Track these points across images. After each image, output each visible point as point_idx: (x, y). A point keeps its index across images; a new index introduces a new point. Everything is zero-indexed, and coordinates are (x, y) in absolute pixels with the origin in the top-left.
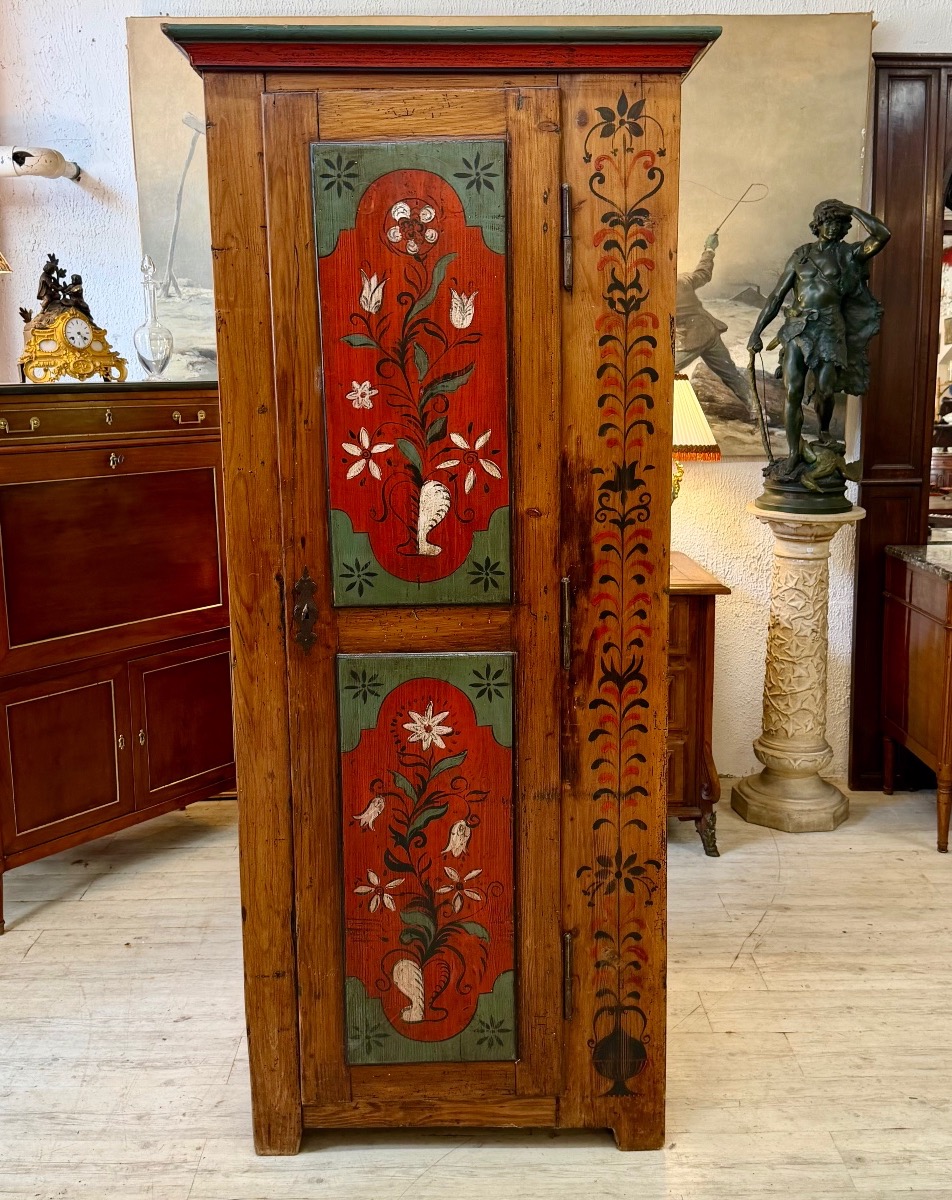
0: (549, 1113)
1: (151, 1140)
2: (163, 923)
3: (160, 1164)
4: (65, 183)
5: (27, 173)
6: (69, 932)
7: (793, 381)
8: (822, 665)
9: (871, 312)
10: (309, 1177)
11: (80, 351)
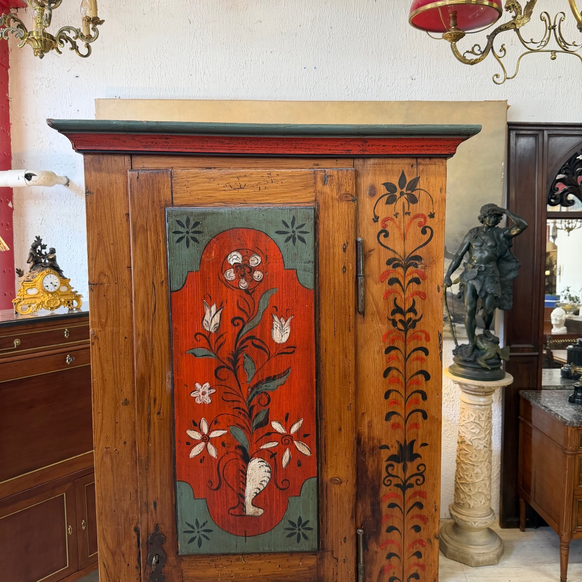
5: (33, 185)
7: (471, 304)
8: (489, 466)
9: (513, 265)
11: (52, 293)
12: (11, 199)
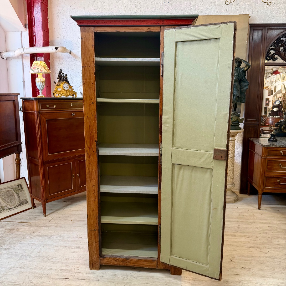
0: (155, 265)
1: (68, 264)
2: (80, 216)
3: (69, 270)
4: (67, 54)
5: (58, 52)
6: (60, 217)
8: (233, 165)
9: (246, 84)
10: (100, 275)
11: (66, 90)
12: (49, 59)
